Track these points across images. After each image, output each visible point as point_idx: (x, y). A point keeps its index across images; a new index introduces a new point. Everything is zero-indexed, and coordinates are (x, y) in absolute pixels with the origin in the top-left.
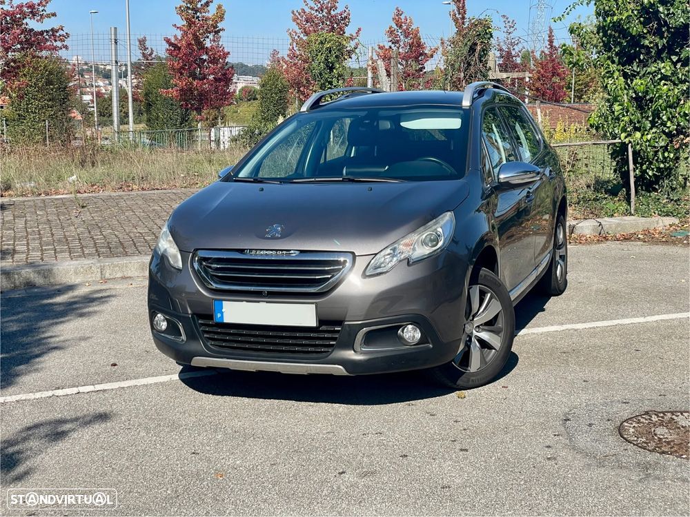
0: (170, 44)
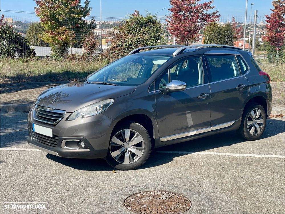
0: (268, 18)
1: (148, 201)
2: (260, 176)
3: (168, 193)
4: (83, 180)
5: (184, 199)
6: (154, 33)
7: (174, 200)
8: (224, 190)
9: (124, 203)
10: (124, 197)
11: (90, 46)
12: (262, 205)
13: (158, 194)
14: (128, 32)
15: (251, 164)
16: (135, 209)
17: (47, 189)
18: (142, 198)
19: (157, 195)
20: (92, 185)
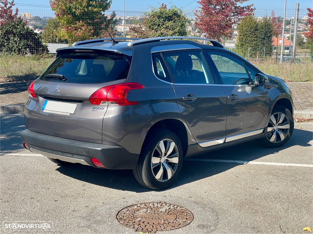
0: (310, 11)
1: (144, 214)
2: (278, 187)
3: (169, 205)
4: (76, 189)
5: (187, 212)
6: (178, 28)
7: (174, 214)
8: (234, 203)
9: (117, 216)
10: (118, 209)
12: (275, 221)
13: (158, 206)
14: (150, 27)
15: (271, 174)
16: (128, 222)
17: (34, 198)
18: (138, 210)
19: (156, 207)
20: (85, 195)
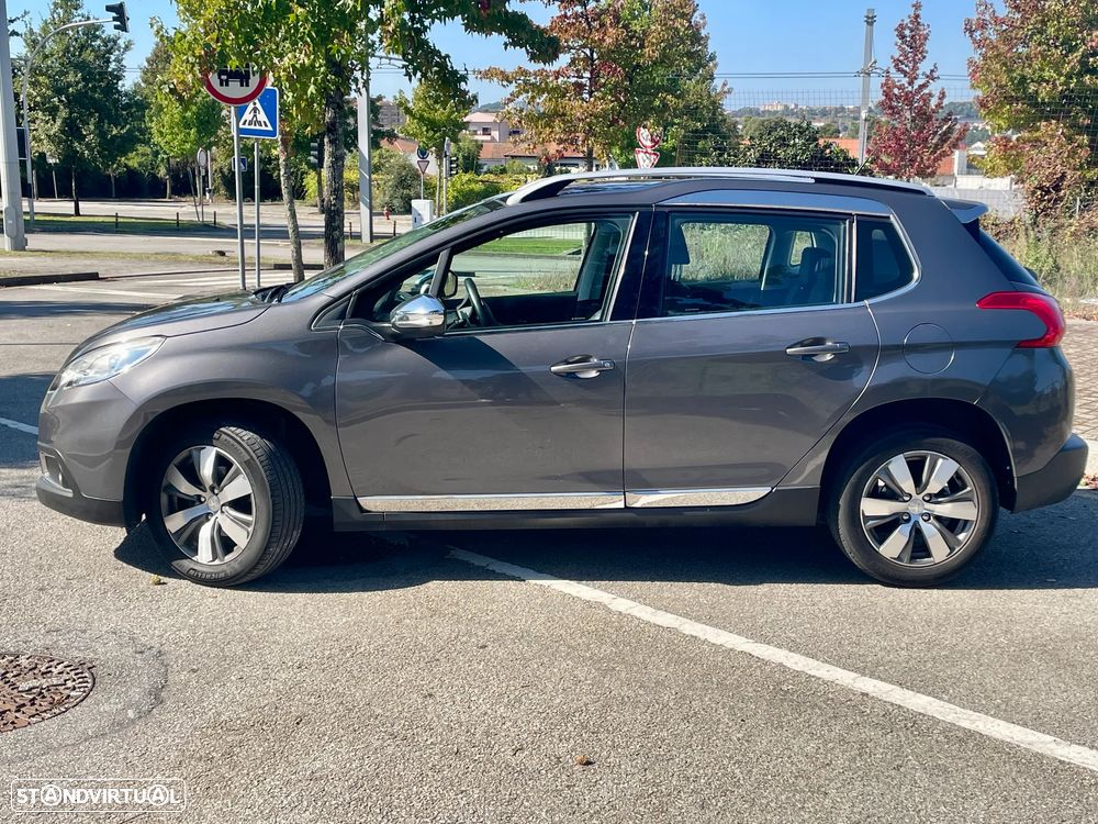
11: (1041, 188)
